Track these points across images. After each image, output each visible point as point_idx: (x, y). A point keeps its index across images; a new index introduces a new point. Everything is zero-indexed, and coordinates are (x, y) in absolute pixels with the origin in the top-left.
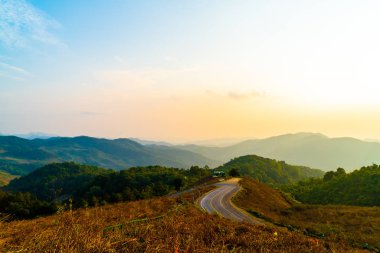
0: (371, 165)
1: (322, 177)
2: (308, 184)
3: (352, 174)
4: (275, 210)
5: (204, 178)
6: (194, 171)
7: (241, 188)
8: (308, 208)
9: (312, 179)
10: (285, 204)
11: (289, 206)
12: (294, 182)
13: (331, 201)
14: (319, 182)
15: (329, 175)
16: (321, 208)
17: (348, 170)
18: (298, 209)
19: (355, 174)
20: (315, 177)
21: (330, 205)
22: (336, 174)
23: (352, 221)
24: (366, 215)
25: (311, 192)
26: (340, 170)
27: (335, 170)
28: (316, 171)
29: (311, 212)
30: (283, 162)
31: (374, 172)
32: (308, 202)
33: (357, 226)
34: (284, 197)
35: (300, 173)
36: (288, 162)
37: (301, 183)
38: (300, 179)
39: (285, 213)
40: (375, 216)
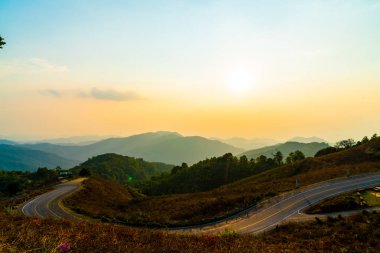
1: (169, 171)
3: (192, 167)
6: (42, 172)
9: (163, 174)
14: (168, 176)
15: (176, 169)
17: (190, 165)
22: (181, 168)
26: (184, 165)
27: (180, 165)
30: (141, 159)
35: (155, 170)
36: (146, 159)
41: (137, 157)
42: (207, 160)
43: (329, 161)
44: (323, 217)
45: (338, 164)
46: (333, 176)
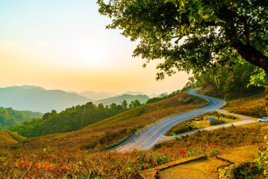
0: (71, 107)
1: (41, 117)
2: (31, 124)
3: (61, 113)
4: (6, 147)
8: (33, 140)
9: (34, 120)
10: (14, 141)
11: (16, 142)
12: (19, 123)
13: (47, 133)
14: (40, 121)
15: (46, 115)
16: (42, 138)
17: (59, 111)
18: (24, 142)
19: (63, 113)
20: (37, 118)
21: (48, 135)
22: (51, 114)
23: (62, 142)
24: (69, 137)
25: (34, 129)
26: (54, 112)
27: (50, 112)
28: (37, 113)
29: (35, 142)
30: (10, 109)
31: (73, 111)
32: (31, 136)
33: (65, 144)
34: (13, 136)
35: (24, 116)
37: (25, 123)
38: (25, 121)
39: (14, 148)
42: (73, 107)
43: (159, 105)
44: (179, 136)
45: (165, 107)
46: (168, 114)
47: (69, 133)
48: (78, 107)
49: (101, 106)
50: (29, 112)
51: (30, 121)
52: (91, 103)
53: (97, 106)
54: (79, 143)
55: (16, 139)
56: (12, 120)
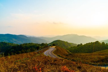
0: (88, 43)
1: (77, 46)
2: (73, 48)
3: (84, 45)
4: (65, 55)
5: (45, 46)
6: (43, 44)
7: (56, 49)
8: (73, 54)
9: (74, 46)
10: (67, 53)
11: (68, 53)
12: (69, 47)
13: (79, 52)
14: (76, 47)
15: (79, 45)
16: (76, 54)
17: (83, 44)
18: (70, 54)
19: (85, 45)
21: (78, 53)
22: (80, 45)
23: (83, 57)
25: (74, 50)
26: (81, 44)
27: (80, 44)
28: (75, 44)
29: (73, 55)
30: (67, 42)
31: (89, 45)
33: (85, 58)
34: (67, 51)
35: (71, 45)
37: (71, 47)
38: (71, 46)
39: (67, 56)
40: (89, 56)
41: (66, 41)
42: (89, 43)
47: (87, 54)
48: (92, 43)
49: (103, 43)
50: (73, 43)
51: (73, 47)
52: (98, 41)
53: (101, 43)
54: (91, 59)
55: (68, 52)
56: (67, 46)
